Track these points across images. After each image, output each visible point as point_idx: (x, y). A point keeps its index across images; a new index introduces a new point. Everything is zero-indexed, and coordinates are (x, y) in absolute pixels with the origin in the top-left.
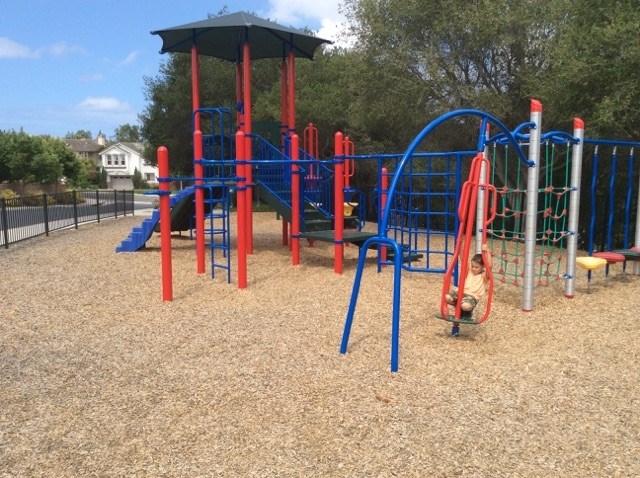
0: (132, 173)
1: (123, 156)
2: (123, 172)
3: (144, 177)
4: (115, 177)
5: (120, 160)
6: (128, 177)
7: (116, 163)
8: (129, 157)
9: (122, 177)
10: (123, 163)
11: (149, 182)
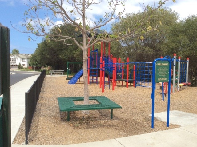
0: (18, 64)
1: (15, 59)
2: (14, 64)
3: (22, 65)
4: (12, 65)
5: (14, 60)
6: (17, 65)
7: (13, 61)
8: (17, 59)
9: (14, 65)
10: (15, 61)
11: (24, 67)
